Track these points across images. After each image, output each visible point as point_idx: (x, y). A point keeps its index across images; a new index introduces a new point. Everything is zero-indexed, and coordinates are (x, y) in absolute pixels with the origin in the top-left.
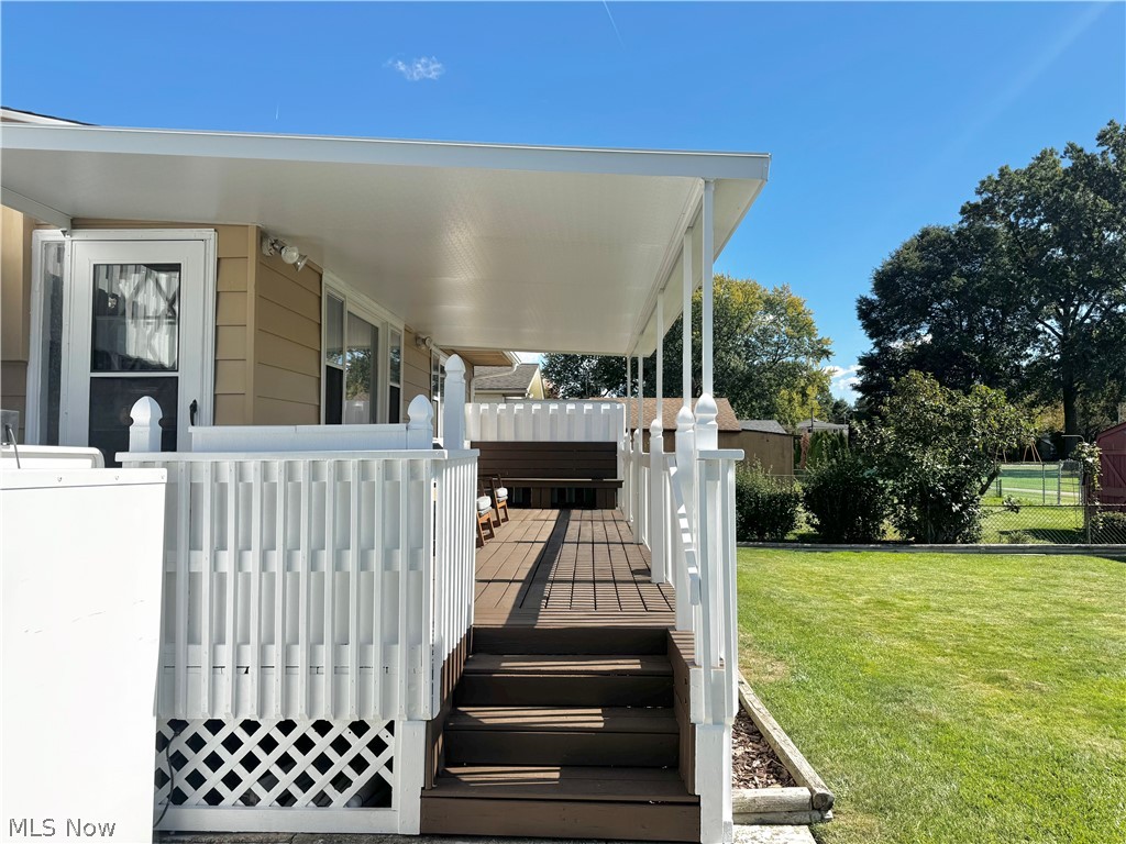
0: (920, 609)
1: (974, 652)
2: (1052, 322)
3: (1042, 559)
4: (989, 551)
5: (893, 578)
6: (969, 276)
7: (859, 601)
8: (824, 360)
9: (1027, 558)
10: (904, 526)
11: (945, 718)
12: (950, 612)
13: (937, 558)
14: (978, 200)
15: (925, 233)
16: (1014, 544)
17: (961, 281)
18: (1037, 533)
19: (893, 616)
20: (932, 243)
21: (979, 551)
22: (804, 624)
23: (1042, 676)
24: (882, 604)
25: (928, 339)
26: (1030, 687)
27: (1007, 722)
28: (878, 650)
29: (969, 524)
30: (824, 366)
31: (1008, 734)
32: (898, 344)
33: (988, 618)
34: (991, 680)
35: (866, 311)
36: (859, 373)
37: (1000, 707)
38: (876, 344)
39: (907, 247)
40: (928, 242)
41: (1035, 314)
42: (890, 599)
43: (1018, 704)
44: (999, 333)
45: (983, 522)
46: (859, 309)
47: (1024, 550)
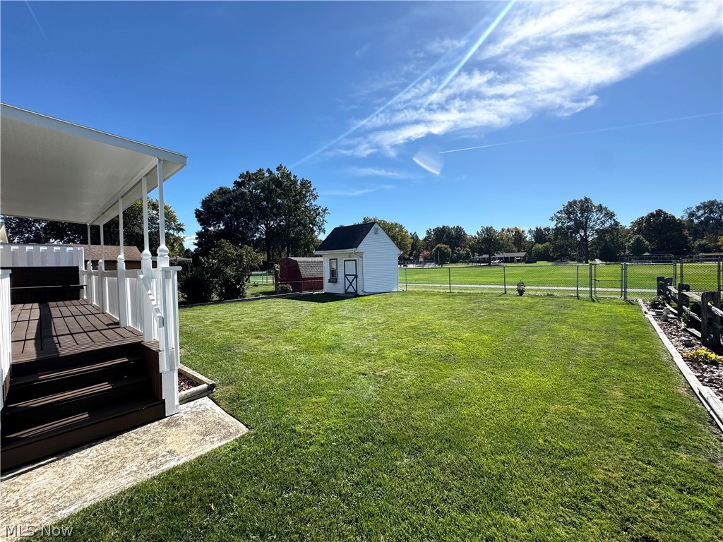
0: (230, 321)
1: (250, 331)
2: (263, 225)
3: (265, 301)
4: (249, 300)
5: (219, 313)
6: (237, 206)
7: (208, 322)
8: (181, 232)
9: (260, 301)
10: (220, 295)
11: (245, 352)
12: (240, 321)
13: (232, 304)
14: (239, 180)
15: (221, 189)
16: (256, 297)
17: (235, 208)
18: (263, 293)
19: (222, 325)
20: (223, 193)
21: (246, 300)
22: (188, 334)
23: (270, 334)
24: (217, 322)
25: (223, 228)
26: (268, 337)
27: (263, 348)
28: (218, 336)
29: (242, 292)
30: (181, 234)
31: (264, 352)
32: (211, 228)
33: (252, 320)
34: (257, 338)
35: (198, 214)
36: (196, 239)
37: (261, 345)
38: (203, 228)
39: (214, 192)
40: (222, 192)
41: (258, 222)
42: (220, 320)
43: (266, 343)
44: (247, 227)
45: (247, 291)
46: (196, 213)
47: (259, 299)
